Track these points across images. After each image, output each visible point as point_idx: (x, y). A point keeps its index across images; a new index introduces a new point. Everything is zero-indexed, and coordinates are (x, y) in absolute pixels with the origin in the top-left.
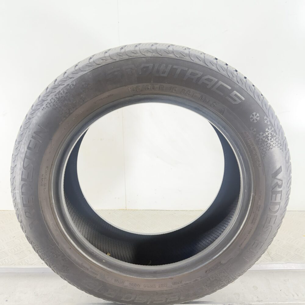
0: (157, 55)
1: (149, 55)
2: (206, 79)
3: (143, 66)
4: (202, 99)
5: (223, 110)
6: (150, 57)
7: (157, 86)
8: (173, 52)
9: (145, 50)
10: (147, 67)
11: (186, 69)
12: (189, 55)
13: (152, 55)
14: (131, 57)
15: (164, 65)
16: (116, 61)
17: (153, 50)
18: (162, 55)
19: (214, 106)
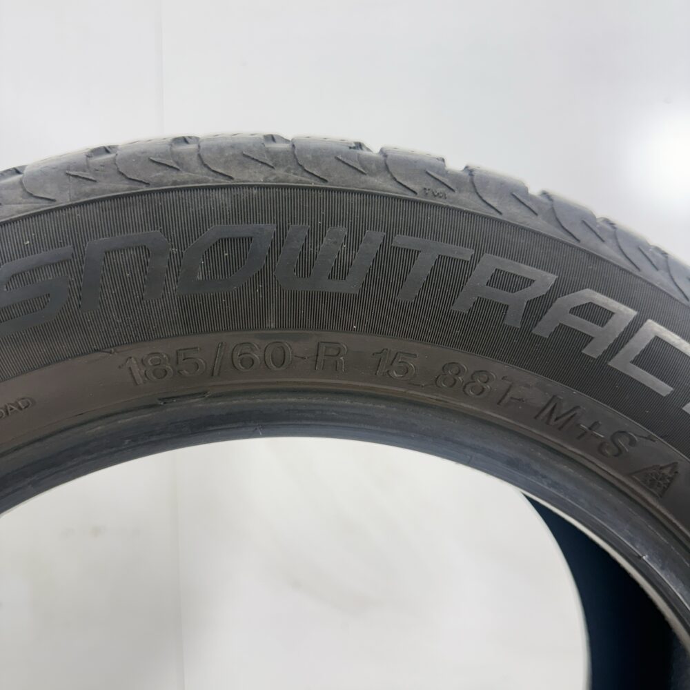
0: (295, 178)
1: (256, 176)
2: (577, 310)
3: (214, 232)
4: (554, 416)
5: (666, 471)
6: (259, 187)
7: (301, 346)
8: (387, 168)
9: (228, 153)
10: (241, 239)
11: (467, 254)
12: (472, 183)
13: (272, 178)
14: (148, 184)
15: (343, 230)
16: (53, 206)
17: (274, 155)
18: (325, 181)
19: (620, 451)
